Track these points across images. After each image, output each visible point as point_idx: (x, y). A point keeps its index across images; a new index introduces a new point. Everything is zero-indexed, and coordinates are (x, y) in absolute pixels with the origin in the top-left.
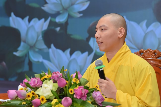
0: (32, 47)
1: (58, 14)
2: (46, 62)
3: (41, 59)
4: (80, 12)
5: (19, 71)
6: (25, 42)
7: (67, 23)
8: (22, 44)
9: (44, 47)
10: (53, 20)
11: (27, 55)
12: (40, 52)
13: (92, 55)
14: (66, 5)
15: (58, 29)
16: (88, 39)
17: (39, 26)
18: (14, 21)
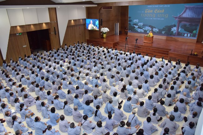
12: (137, 29)
17: (137, 26)
18: (134, 26)
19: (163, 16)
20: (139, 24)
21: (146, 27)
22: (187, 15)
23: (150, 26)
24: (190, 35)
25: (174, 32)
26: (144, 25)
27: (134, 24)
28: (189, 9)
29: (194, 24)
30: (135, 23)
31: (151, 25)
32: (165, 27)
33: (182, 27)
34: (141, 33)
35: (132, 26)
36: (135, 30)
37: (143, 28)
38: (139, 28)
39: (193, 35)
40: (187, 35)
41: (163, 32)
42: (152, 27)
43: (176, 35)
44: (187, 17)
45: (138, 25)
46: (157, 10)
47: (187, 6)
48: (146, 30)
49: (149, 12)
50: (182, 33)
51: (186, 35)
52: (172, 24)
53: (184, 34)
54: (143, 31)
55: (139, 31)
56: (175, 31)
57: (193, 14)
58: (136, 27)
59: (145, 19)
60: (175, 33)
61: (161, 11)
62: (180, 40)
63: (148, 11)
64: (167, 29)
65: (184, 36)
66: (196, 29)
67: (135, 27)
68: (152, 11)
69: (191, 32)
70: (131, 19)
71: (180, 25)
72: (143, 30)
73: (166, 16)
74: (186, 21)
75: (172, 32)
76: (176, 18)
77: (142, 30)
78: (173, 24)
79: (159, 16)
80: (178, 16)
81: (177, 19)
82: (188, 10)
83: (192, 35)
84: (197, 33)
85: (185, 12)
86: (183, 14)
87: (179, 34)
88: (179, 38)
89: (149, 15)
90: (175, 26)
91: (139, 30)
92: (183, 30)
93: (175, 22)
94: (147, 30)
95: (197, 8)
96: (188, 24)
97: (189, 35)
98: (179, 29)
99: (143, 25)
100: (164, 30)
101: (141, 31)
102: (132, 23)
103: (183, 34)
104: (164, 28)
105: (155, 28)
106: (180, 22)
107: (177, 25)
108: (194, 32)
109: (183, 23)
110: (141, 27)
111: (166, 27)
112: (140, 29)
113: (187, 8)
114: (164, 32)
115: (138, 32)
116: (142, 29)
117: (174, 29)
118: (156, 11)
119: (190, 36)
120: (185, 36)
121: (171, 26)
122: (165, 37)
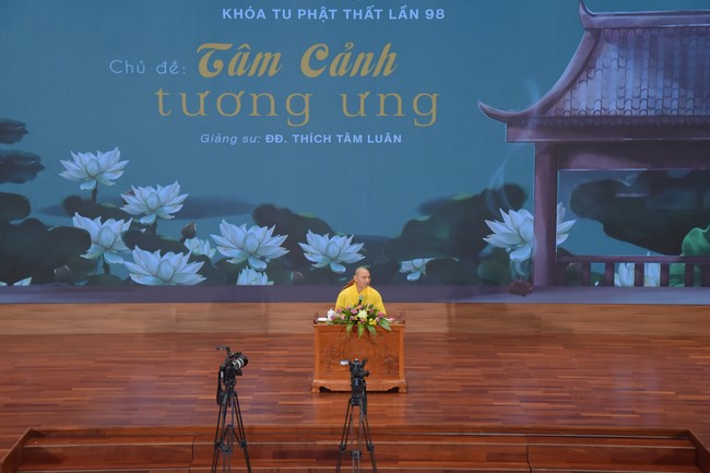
0: (108, 249)
1: (143, 215)
2: (128, 264)
3: (121, 261)
4: (171, 214)
5: (91, 274)
6: (97, 243)
7: (155, 224)
8: (93, 245)
9: (125, 248)
10: (136, 221)
11: (101, 257)
12: (120, 253)
13: (188, 256)
14: (153, 207)
15: (144, 230)
16: (183, 240)
17: (117, 227)
18: (79, 221)
19: (391, 103)
20: (141, 198)
21: (224, 225)
22: (613, 95)
23: (264, 216)
24: (665, 269)
25: (519, 256)
26: (200, 212)
27: (75, 205)
28: (623, 44)
30: (90, 186)
31: (280, 203)
32: (425, 209)
33: (578, 209)
34: (166, 292)
35: (53, 222)
36: (92, 264)
37: (189, 234)
38: (133, 238)
39: (689, 268)
40: (640, 270)
41: (405, 266)
42: (293, 227)
43: (539, 279)
44: (613, 108)
45: (119, 215)
46: (322, 55)
47: (601, 18)
48: (223, 262)
49: (237, 68)
50: (586, 262)
51: (625, 276)
52: (491, 186)
53: (611, 266)
54: (191, 274)
55: (148, 281)
56: (524, 242)
57: (661, 84)
58: (105, 232)
59: (205, 139)
60: (530, 261)
61: (364, 65)
62: (579, 328)
63: (226, 57)
64: (444, 234)
65: (608, 282)
67: (84, 238)
68: (269, 63)
69: (665, 240)
70: (22, 146)
71: (565, 191)
72: (194, 258)
73: (425, 104)
75: (501, 255)
76: (516, 122)
77: (173, 259)
78: (497, 180)
79: (354, 107)
80: (535, 105)
81: (527, 137)
82: (609, 54)
83: (676, 268)
85: (587, 66)
86: (571, 85)
87: (563, 271)
88: (572, 311)
89: (246, 101)
90: (514, 197)
91: (145, 266)
92: (596, 228)
93: (517, 159)
94: (233, 254)
95: (685, 32)
96: (626, 172)
97: (653, 272)
98: (563, 226)
99: (191, 210)
100: (413, 240)
101: (166, 271)
102: (38, 195)
103: (598, 268)
104: (412, 225)
105: (323, 228)
106: (555, 157)
107: (531, 182)
108: (695, 239)
109: (587, 166)
110: (169, 234)
111: (440, 209)
112: (153, 258)
113: (598, 35)
114: (419, 262)
115: (125, 290)
116: (178, 248)
117: (514, 230)
118: (314, 63)
119: (665, 281)
120: (624, 289)
121: (478, 200)
122: (439, 309)
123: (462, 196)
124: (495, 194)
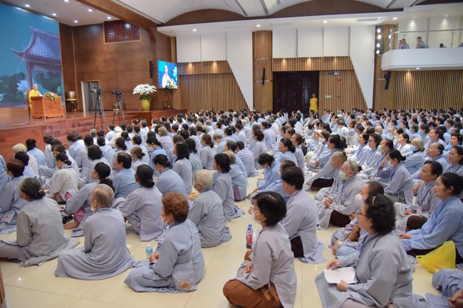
22: (40, 51)
28: (41, 38)
29: (54, 72)
44: (41, 54)
47: (35, 30)
52: (17, 73)
56: (26, 89)
57: (49, 49)
64: (7, 86)
66: (60, 85)
71: (34, 75)
74: (41, 65)
75: (21, 93)
76: (21, 55)
78: (18, 71)
80: (24, 51)
81: (23, 59)
82: (38, 40)
84: (63, 93)
85: (34, 42)
86: (31, 47)
90: (23, 77)
93: (20, 66)
95: (51, 38)
96: (45, 71)
106: (31, 65)
107: (26, 73)
108: (59, 89)
109: (37, 69)
111: (5, 79)
113: (35, 34)
117: (24, 86)
121: (14, 76)
122: (8, 109)
123: (9, 75)
124: (18, 75)
